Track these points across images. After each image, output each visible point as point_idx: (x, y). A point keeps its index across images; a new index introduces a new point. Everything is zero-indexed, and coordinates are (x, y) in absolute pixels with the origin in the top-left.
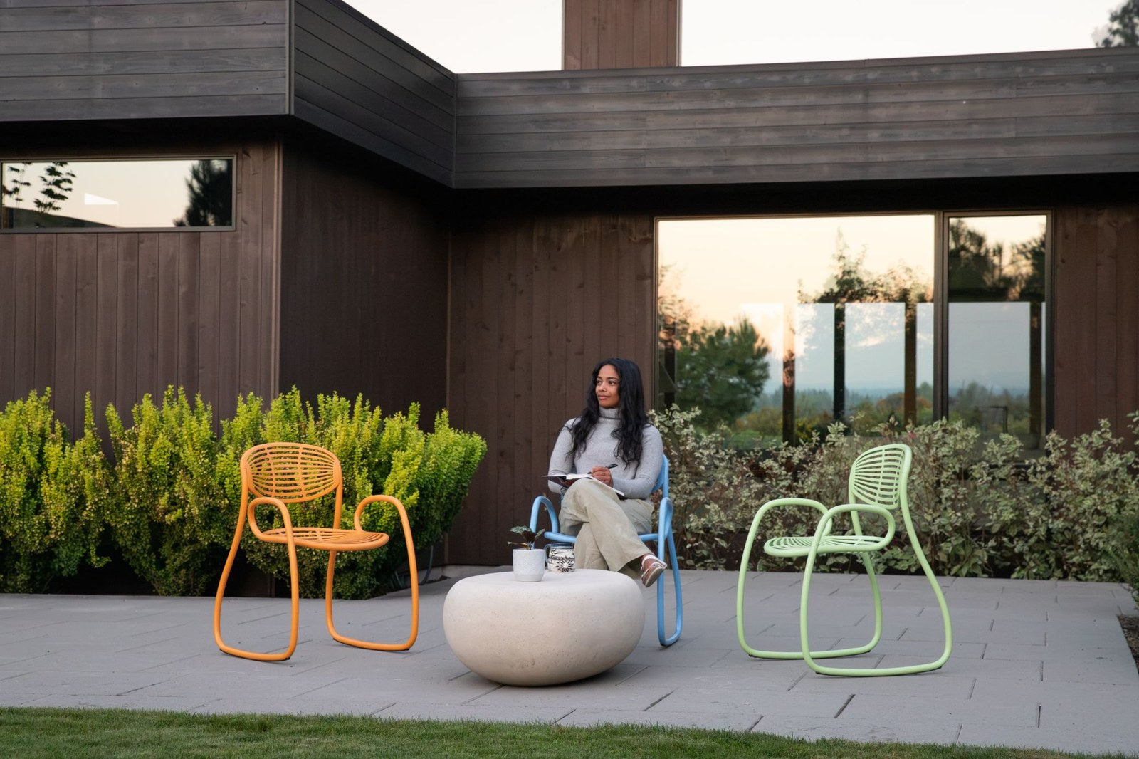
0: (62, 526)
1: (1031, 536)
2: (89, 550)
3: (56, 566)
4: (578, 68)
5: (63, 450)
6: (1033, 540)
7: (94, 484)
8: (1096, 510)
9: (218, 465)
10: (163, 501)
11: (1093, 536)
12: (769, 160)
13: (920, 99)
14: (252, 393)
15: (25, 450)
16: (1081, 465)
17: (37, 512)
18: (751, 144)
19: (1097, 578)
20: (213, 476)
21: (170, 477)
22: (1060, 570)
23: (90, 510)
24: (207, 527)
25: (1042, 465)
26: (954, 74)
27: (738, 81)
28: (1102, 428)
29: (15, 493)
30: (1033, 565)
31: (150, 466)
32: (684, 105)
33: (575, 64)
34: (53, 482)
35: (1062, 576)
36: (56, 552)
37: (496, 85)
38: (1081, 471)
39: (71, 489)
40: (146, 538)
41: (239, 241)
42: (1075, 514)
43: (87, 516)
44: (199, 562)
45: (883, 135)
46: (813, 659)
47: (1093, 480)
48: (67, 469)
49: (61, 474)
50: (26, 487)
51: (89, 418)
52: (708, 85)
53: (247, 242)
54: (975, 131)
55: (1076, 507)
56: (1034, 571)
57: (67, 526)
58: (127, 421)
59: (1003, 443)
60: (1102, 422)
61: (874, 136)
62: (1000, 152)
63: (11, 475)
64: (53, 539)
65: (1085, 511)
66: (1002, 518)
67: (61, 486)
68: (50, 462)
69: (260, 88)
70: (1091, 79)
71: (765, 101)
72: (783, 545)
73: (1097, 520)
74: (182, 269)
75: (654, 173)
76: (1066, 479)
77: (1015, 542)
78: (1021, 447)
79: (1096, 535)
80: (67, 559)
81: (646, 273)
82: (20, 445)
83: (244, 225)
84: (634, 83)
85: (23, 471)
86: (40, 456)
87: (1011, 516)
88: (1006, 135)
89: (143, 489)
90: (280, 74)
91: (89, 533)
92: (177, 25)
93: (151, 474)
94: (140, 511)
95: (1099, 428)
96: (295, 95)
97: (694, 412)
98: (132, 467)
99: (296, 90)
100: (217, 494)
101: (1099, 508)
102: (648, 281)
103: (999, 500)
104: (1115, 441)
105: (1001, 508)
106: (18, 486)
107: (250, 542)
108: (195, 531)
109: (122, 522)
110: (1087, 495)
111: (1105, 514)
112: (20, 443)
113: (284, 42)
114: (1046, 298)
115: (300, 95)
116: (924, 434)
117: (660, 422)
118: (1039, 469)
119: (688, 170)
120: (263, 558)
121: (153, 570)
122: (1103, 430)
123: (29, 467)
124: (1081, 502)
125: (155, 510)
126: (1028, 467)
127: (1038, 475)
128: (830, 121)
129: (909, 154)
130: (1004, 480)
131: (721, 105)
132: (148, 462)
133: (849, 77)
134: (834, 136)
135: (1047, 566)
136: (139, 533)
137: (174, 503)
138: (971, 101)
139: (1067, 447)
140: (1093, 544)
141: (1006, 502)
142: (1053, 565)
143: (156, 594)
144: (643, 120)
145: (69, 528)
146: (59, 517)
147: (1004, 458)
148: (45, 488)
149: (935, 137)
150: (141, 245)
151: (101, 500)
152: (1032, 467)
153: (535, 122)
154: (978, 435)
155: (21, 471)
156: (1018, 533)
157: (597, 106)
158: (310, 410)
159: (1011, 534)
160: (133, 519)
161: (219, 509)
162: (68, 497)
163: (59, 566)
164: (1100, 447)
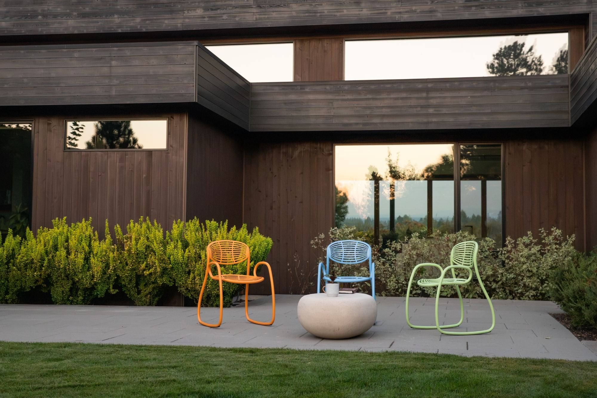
0: (99, 276)
1: (499, 281)
2: (110, 287)
3: (96, 293)
4: (300, 80)
5: (99, 244)
6: (500, 283)
7: (114, 258)
8: (528, 270)
9: (167, 250)
10: (143, 266)
11: (527, 281)
12: (385, 121)
13: (450, 95)
14: (179, 220)
15: (84, 244)
16: (521, 251)
17: (88, 270)
18: (378, 114)
19: (528, 299)
20: (165, 254)
21: (145, 255)
22: (511, 295)
23: (111, 269)
24: (162, 276)
25: (505, 251)
26: (464, 86)
27: (373, 87)
28: (528, 235)
29: (80, 262)
30: (501, 293)
31: (137, 251)
32: (349, 97)
33: (299, 79)
34: (96, 257)
35: (512, 298)
36: (96, 287)
37: (268, 88)
38: (522, 253)
39: (103, 260)
40: (134, 281)
41: (169, 155)
42: (519, 272)
43: (110, 272)
44: (155, 292)
45: (435, 110)
46: (441, 329)
47: (526, 257)
48: (101, 252)
49: (99, 254)
50: (84, 260)
51: (107, 230)
52: (360, 88)
53: (173, 155)
54: (474, 110)
55: (519, 268)
56: (501, 296)
57: (102, 276)
58: (125, 232)
59: (487, 241)
60: (529, 232)
61: (431, 111)
62: (485, 118)
63: (78, 254)
64: (95, 282)
65: (523, 270)
66: (487, 274)
67: (99, 259)
68: (94, 249)
69: (183, 91)
70: (522, 88)
71: (384, 96)
72: (425, 282)
73: (528, 274)
74: (144, 167)
75: (336, 125)
76: (515, 257)
77: (492, 284)
78: (495, 243)
79: (528, 280)
80: (100, 291)
81: (330, 169)
82: (81, 242)
83: (171, 148)
84: (328, 87)
85: (83, 253)
86: (90, 246)
87: (491, 273)
88: (486, 111)
89: (134, 261)
90: (191, 85)
91: (110, 279)
92: (147, 64)
93: (137, 254)
94: (134, 269)
95: (527, 235)
96: (198, 94)
97: (353, 228)
98: (129, 251)
99: (198, 92)
100: (167, 262)
101: (529, 269)
102: (331, 172)
103: (486, 266)
104: (534, 241)
105: (487, 269)
106: (81, 259)
107: (180, 283)
108: (156, 278)
109: (125, 274)
110: (524, 263)
111: (532, 271)
112: (82, 240)
113: (193, 71)
114: (502, 179)
115: (200, 94)
116: (453, 238)
117: (339, 232)
118: (503, 252)
119: (351, 124)
120: (185, 290)
121: (136, 295)
122: (529, 236)
123: (85, 251)
124: (522, 266)
125: (138, 269)
126: (498, 252)
127: (503, 255)
128: (412, 104)
129: (446, 119)
130: (487, 257)
131: (365, 97)
132: (137, 249)
133: (420, 86)
134: (414, 111)
135: (505, 294)
136: (131, 279)
137: (148, 267)
138: (472, 97)
139: (515, 243)
140: (527, 284)
141: (489, 267)
142: (508, 294)
143: (136, 305)
144: (332, 103)
145: (102, 277)
146: (98, 272)
147: (488, 248)
148: (92, 260)
149: (457, 112)
150: (127, 156)
151: (116, 265)
152: (500, 252)
153: (285, 103)
154: (475, 238)
155: (82, 252)
156: (493, 280)
157: (311, 97)
158: (203, 227)
159: (491, 280)
160: (129, 273)
161: (167, 269)
162: (102, 264)
163: (97, 293)
164: (528, 243)
